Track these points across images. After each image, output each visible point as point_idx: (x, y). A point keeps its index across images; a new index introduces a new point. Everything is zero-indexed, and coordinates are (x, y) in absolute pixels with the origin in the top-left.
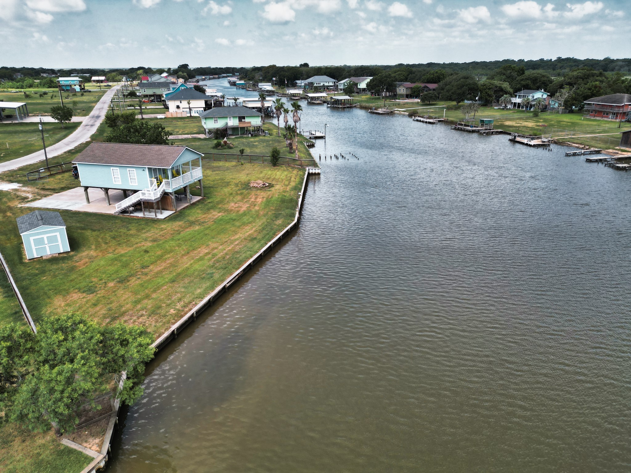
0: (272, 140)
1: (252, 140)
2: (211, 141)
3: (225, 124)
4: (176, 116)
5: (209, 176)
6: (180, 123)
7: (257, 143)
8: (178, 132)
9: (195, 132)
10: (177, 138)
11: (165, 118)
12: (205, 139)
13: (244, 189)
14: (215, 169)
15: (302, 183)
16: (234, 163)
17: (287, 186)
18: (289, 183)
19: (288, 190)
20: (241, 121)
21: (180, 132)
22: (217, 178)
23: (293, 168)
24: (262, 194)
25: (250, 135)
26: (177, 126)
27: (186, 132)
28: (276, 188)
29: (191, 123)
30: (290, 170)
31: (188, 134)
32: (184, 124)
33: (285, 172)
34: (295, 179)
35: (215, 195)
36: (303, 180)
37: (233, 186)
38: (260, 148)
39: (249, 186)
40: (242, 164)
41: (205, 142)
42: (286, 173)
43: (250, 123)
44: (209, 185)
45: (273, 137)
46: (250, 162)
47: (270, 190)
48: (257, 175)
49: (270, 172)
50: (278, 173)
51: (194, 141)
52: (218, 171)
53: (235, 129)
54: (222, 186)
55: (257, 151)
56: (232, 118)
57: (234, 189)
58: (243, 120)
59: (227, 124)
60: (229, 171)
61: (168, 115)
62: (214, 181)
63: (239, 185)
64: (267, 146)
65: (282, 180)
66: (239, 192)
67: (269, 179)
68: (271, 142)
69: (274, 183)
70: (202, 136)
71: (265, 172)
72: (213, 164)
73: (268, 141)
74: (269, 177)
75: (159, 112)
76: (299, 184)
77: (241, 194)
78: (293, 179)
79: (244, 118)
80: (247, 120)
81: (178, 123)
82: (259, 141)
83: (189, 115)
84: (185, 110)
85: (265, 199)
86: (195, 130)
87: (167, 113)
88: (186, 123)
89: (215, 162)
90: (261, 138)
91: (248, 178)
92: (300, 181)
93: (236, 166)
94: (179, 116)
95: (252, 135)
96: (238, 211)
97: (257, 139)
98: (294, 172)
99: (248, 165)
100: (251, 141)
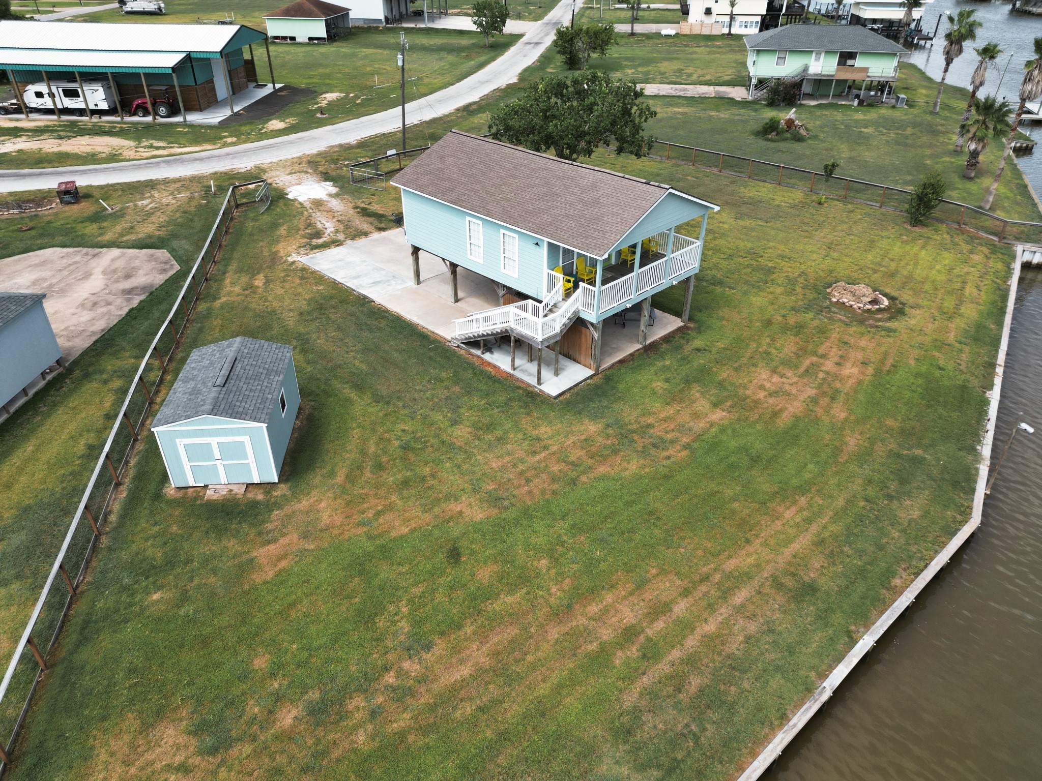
0: (914, 125)
1: (859, 116)
2: (756, 110)
3: (801, 70)
4: (699, 32)
5: (723, 235)
6: (702, 52)
7: (870, 130)
8: (690, 75)
9: (727, 78)
10: (682, 94)
11: (677, 35)
12: (744, 104)
13: (808, 308)
14: (744, 209)
15: (1002, 311)
16: (798, 195)
17: (950, 318)
18: (957, 307)
19: (952, 337)
20: (845, 64)
21: (695, 77)
22: (741, 244)
23: (972, 239)
24: (863, 343)
25: (856, 102)
26: (692, 60)
27: (708, 77)
28: (913, 322)
29: (725, 53)
30: (965, 247)
31: (710, 85)
32: (709, 53)
33: (946, 254)
34: (978, 288)
35: (722, 319)
36: (1005, 298)
37: (779, 290)
38: (878, 148)
39: (827, 296)
40: (820, 203)
41: (743, 111)
42: (948, 258)
43: (866, 70)
44: (714, 272)
45: (915, 111)
46: (844, 199)
47: (889, 330)
48: (856, 254)
49: (897, 249)
50: (923, 253)
51: (717, 108)
52: (749, 217)
53: (821, 84)
54: (747, 282)
55: (869, 156)
56: (823, 55)
57: (782, 300)
58: (850, 62)
59: (806, 69)
60: (778, 224)
61: (684, 28)
62: (731, 257)
63: (799, 290)
64: (898, 143)
65: (936, 289)
66: (792, 320)
67: (892, 275)
68: (909, 131)
69: (906, 296)
70: (738, 93)
71: (883, 244)
72: (742, 190)
73: (902, 125)
74: (893, 266)
75: (670, 18)
76: (990, 314)
77: (799, 328)
78: (969, 290)
79: (852, 56)
80: (859, 62)
81: (698, 50)
82: (875, 124)
83: (726, 31)
84: (720, 19)
85: (870, 370)
86: (729, 74)
87: (683, 24)
88: (715, 53)
89: (751, 182)
90: (884, 111)
91: (828, 262)
92: (993, 303)
93: (803, 205)
94: (706, 32)
95: (861, 103)
96: (776, 414)
97: (872, 115)
98: (977, 258)
99: (836, 208)
100: (856, 121)
